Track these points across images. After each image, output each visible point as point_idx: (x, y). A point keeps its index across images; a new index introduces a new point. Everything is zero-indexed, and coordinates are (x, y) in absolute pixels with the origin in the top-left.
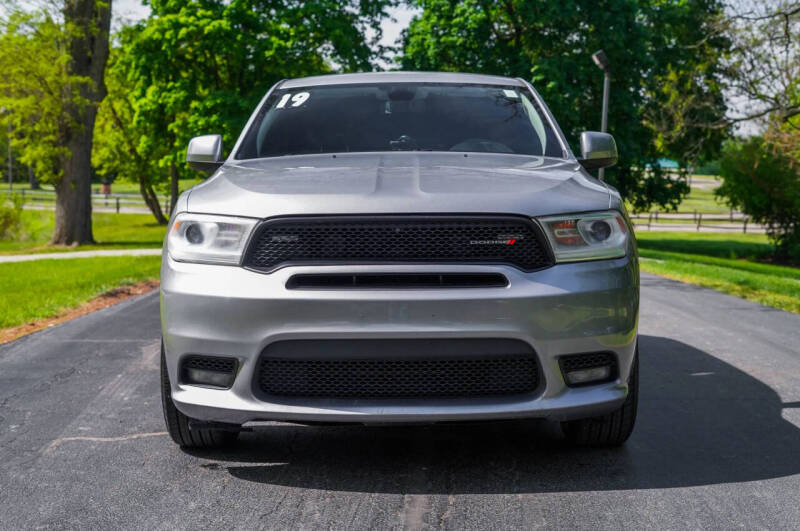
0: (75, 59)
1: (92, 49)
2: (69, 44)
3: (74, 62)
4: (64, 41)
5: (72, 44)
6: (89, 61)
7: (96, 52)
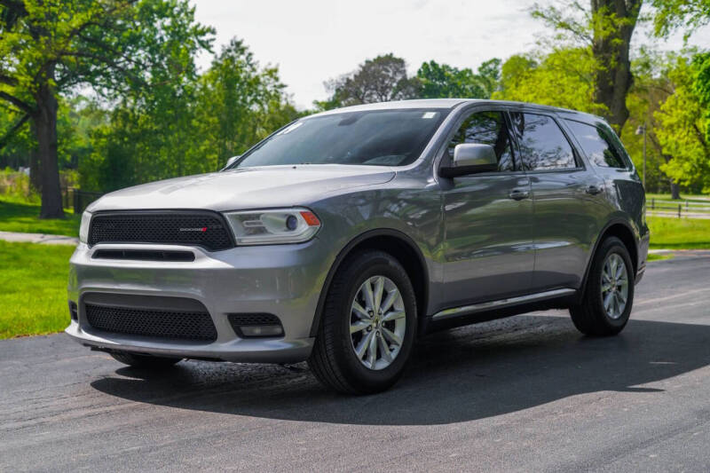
0: (601, 89)
1: (614, 79)
2: (595, 76)
3: (599, 91)
4: (592, 75)
5: (598, 76)
6: (612, 90)
7: (617, 82)
